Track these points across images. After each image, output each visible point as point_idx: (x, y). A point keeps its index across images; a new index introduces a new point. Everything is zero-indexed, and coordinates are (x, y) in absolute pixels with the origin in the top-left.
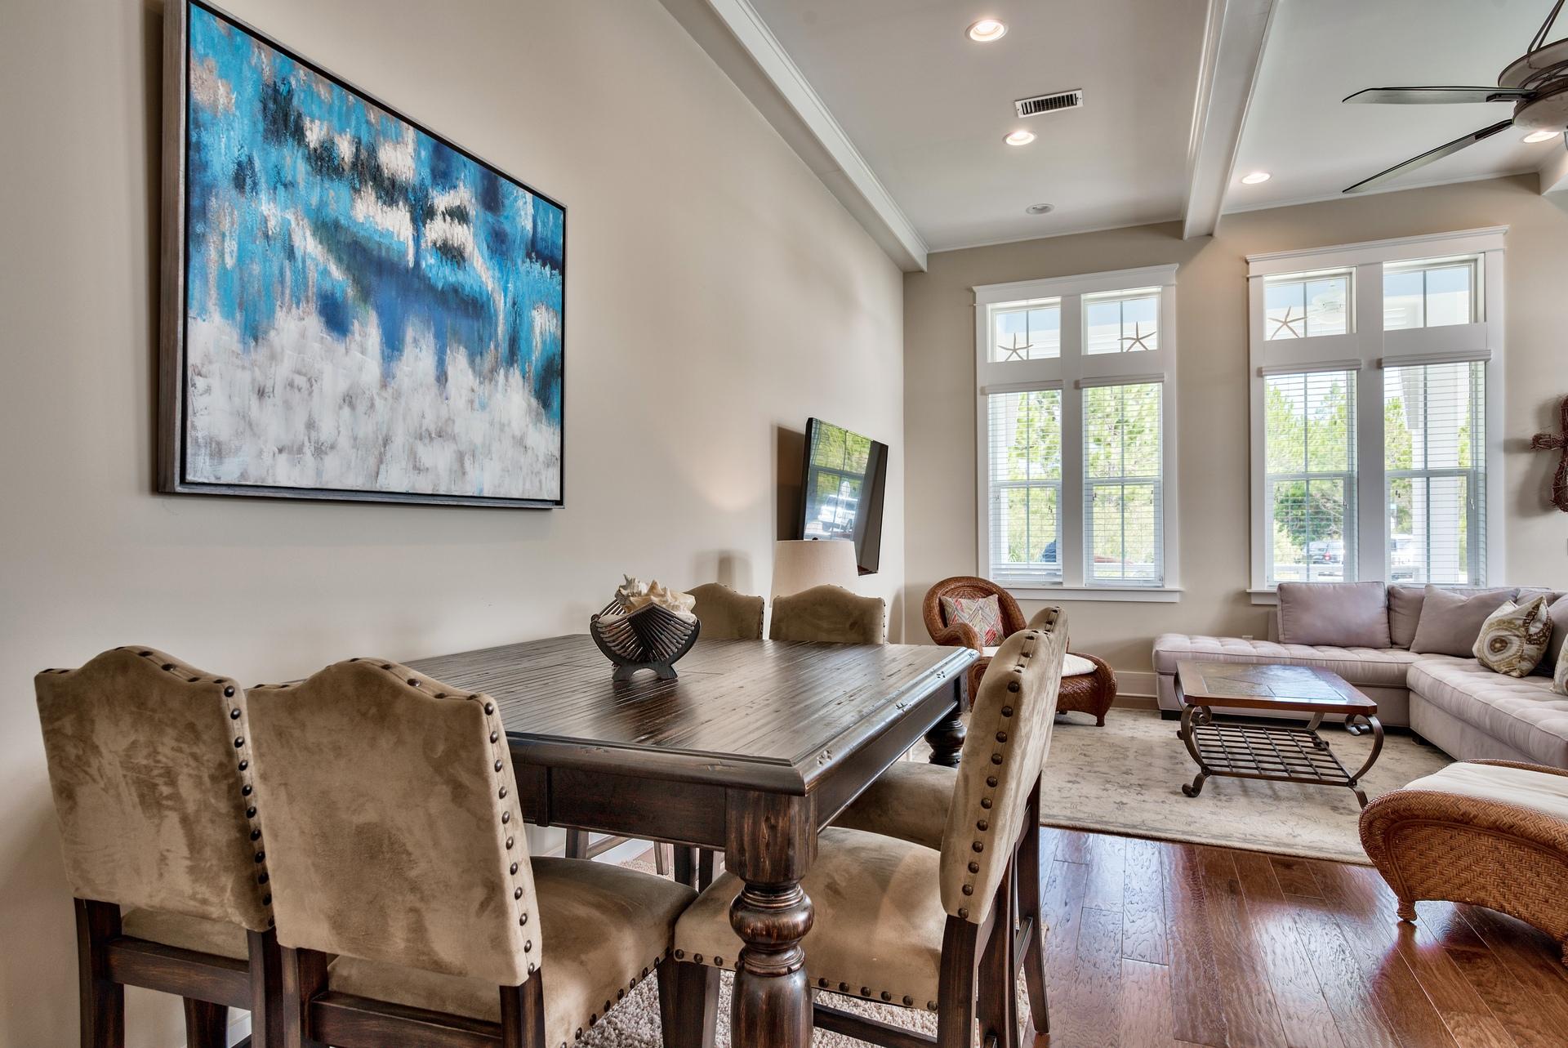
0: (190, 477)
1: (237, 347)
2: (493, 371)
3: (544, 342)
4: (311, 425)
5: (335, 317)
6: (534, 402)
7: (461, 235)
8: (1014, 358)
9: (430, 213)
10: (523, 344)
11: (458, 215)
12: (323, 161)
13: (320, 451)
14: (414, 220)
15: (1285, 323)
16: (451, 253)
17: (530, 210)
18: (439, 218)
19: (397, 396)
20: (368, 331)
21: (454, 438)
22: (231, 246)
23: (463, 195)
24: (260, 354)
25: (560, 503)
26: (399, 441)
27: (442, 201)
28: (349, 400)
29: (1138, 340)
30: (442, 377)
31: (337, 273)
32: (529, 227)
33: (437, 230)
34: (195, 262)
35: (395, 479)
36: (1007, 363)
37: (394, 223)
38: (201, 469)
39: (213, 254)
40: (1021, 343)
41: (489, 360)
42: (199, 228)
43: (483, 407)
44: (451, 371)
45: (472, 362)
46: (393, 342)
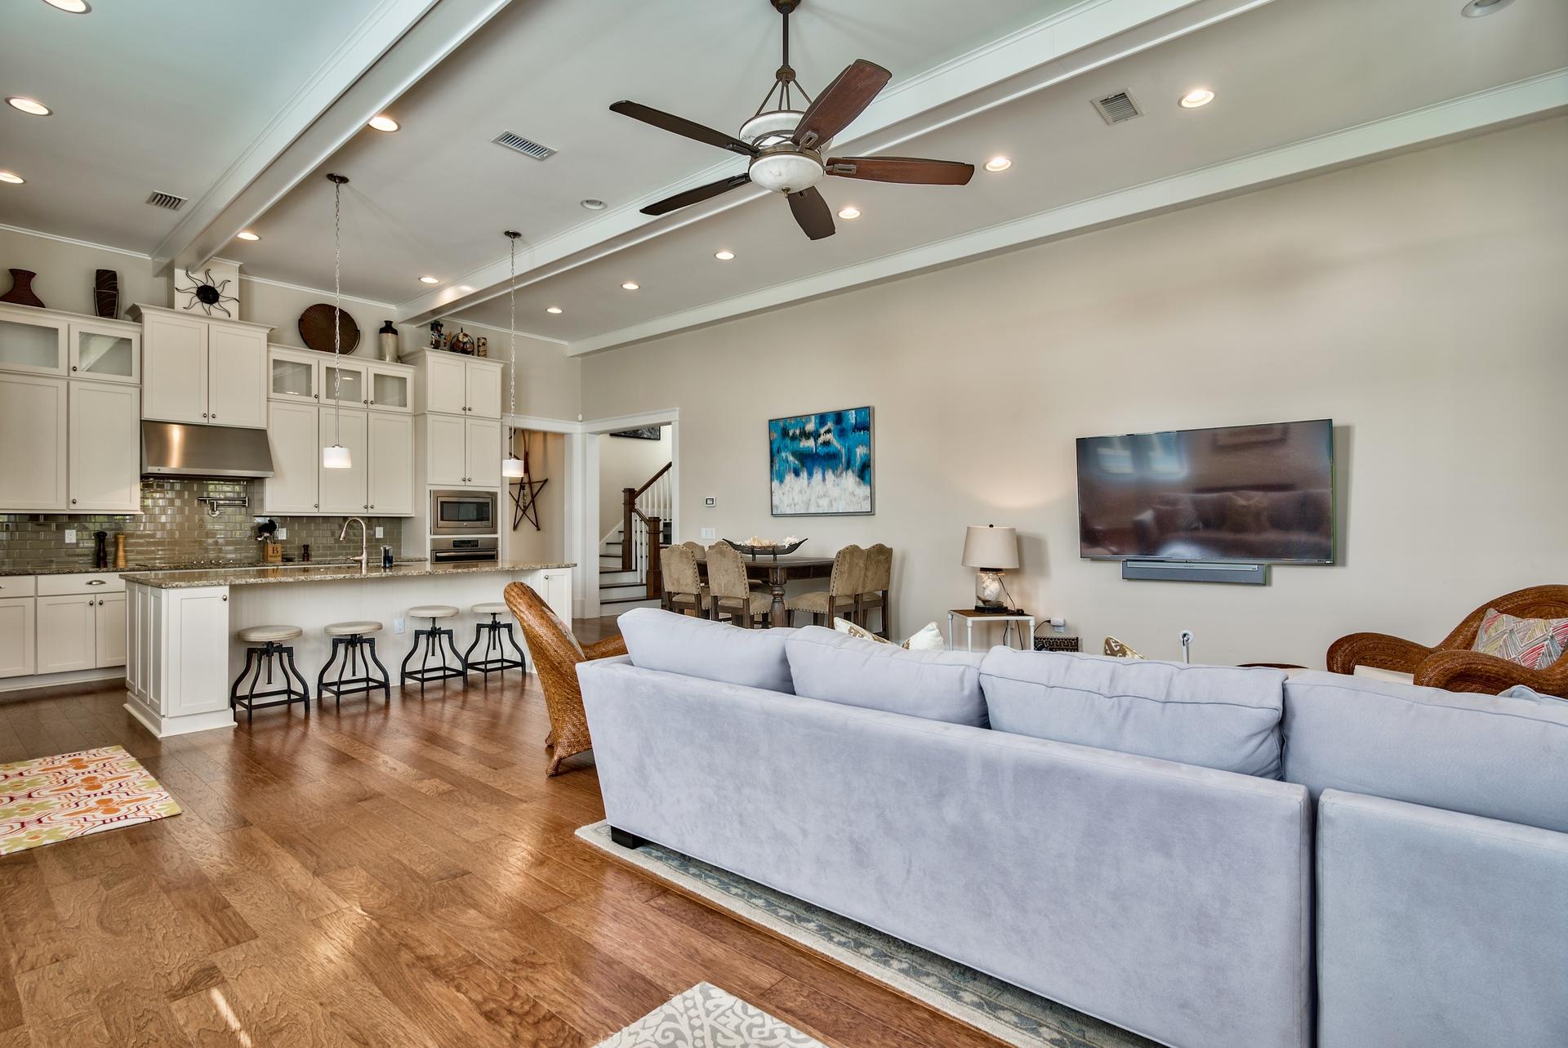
0: (773, 513)
2: (841, 473)
3: (861, 458)
4: (793, 499)
5: (797, 473)
6: (857, 479)
7: (829, 436)
9: (819, 436)
10: (852, 462)
11: (828, 431)
12: (794, 438)
13: (795, 505)
14: (815, 441)
16: (827, 443)
17: (854, 415)
18: (822, 436)
19: (812, 488)
20: (804, 475)
21: (829, 496)
22: (777, 465)
23: (830, 425)
25: (871, 513)
26: (813, 500)
27: (822, 431)
28: (801, 492)
30: (824, 479)
31: (796, 462)
32: (854, 421)
33: (821, 440)
34: (772, 472)
35: (813, 510)
37: (810, 443)
38: (775, 511)
39: (775, 468)
41: (839, 470)
43: (838, 485)
44: (827, 477)
45: (833, 472)
46: (810, 475)
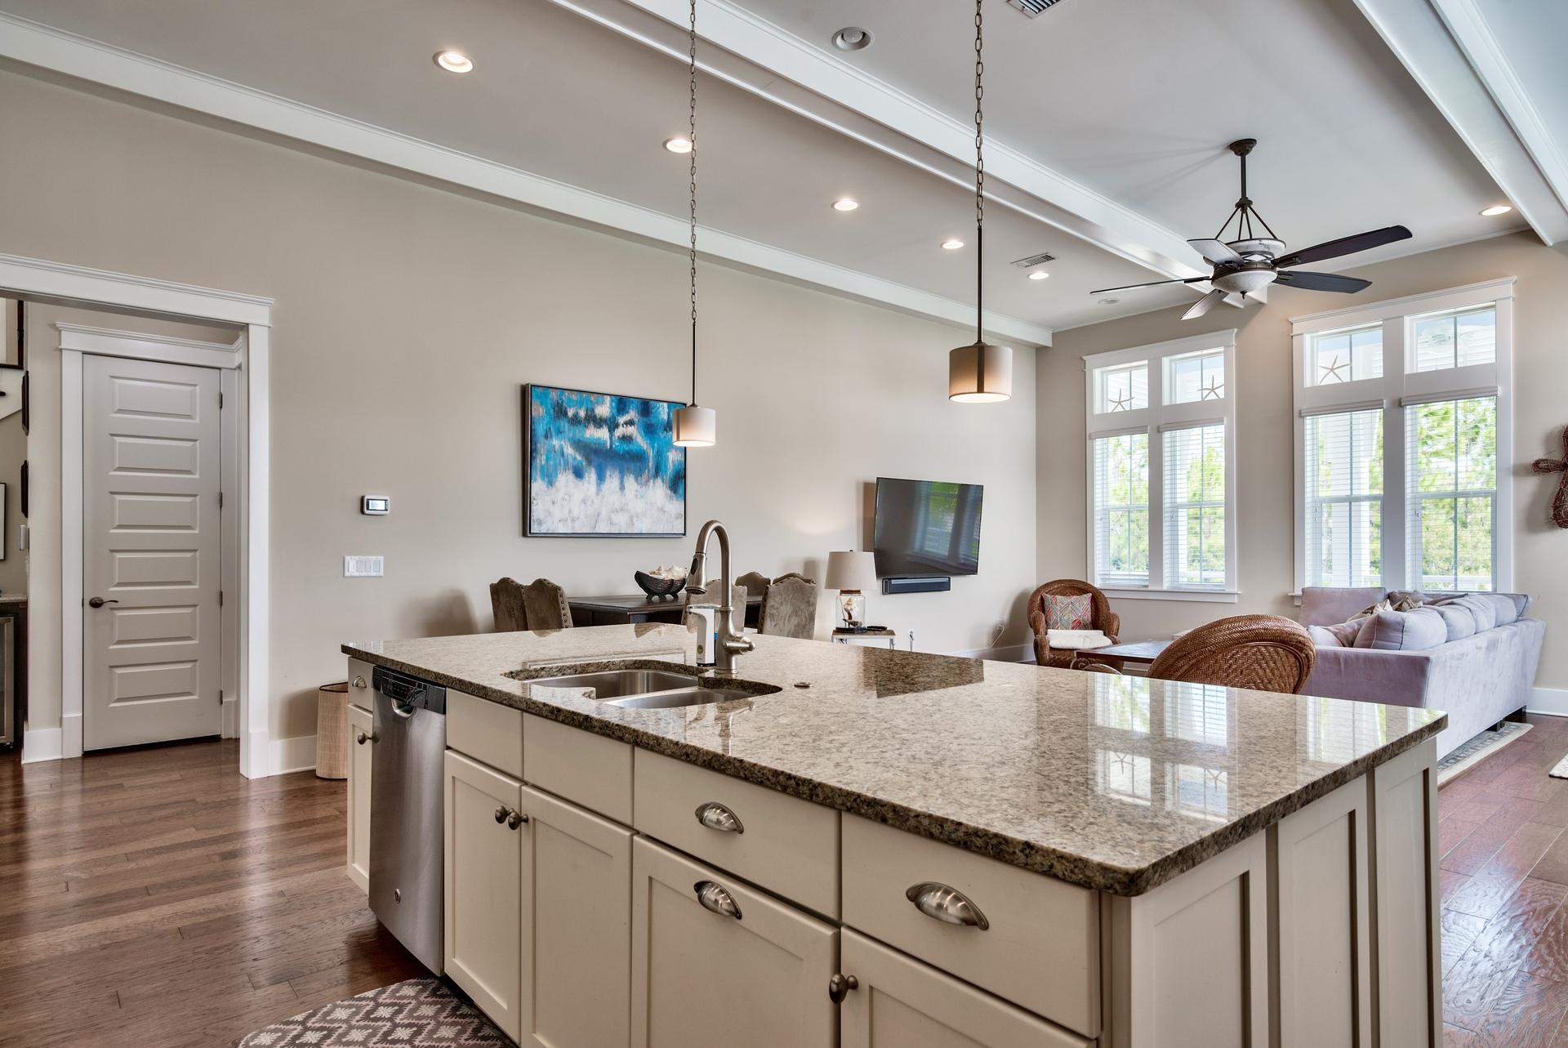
0: (532, 531)
1: (546, 489)
2: (647, 481)
3: (674, 465)
4: (570, 512)
5: (578, 473)
6: (669, 492)
7: (631, 430)
8: (1120, 409)
9: (617, 426)
10: (663, 467)
11: (630, 423)
12: (575, 421)
13: (573, 520)
14: (609, 431)
15: (1332, 370)
16: (626, 439)
17: (666, 410)
18: (621, 427)
19: (603, 497)
20: (591, 476)
21: (628, 511)
22: (544, 457)
23: (632, 414)
24: (553, 490)
25: (685, 534)
26: (604, 513)
27: (622, 420)
28: (584, 502)
29: (1213, 390)
30: (622, 487)
31: (579, 458)
32: (666, 417)
33: (619, 432)
34: (533, 466)
35: (603, 528)
36: (1113, 414)
37: (603, 434)
38: (535, 529)
39: (538, 461)
40: (1125, 396)
41: (645, 477)
42: (534, 454)
43: (642, 497)
44: (626, 485)
45: (636, 480)
46: (601, 478)
